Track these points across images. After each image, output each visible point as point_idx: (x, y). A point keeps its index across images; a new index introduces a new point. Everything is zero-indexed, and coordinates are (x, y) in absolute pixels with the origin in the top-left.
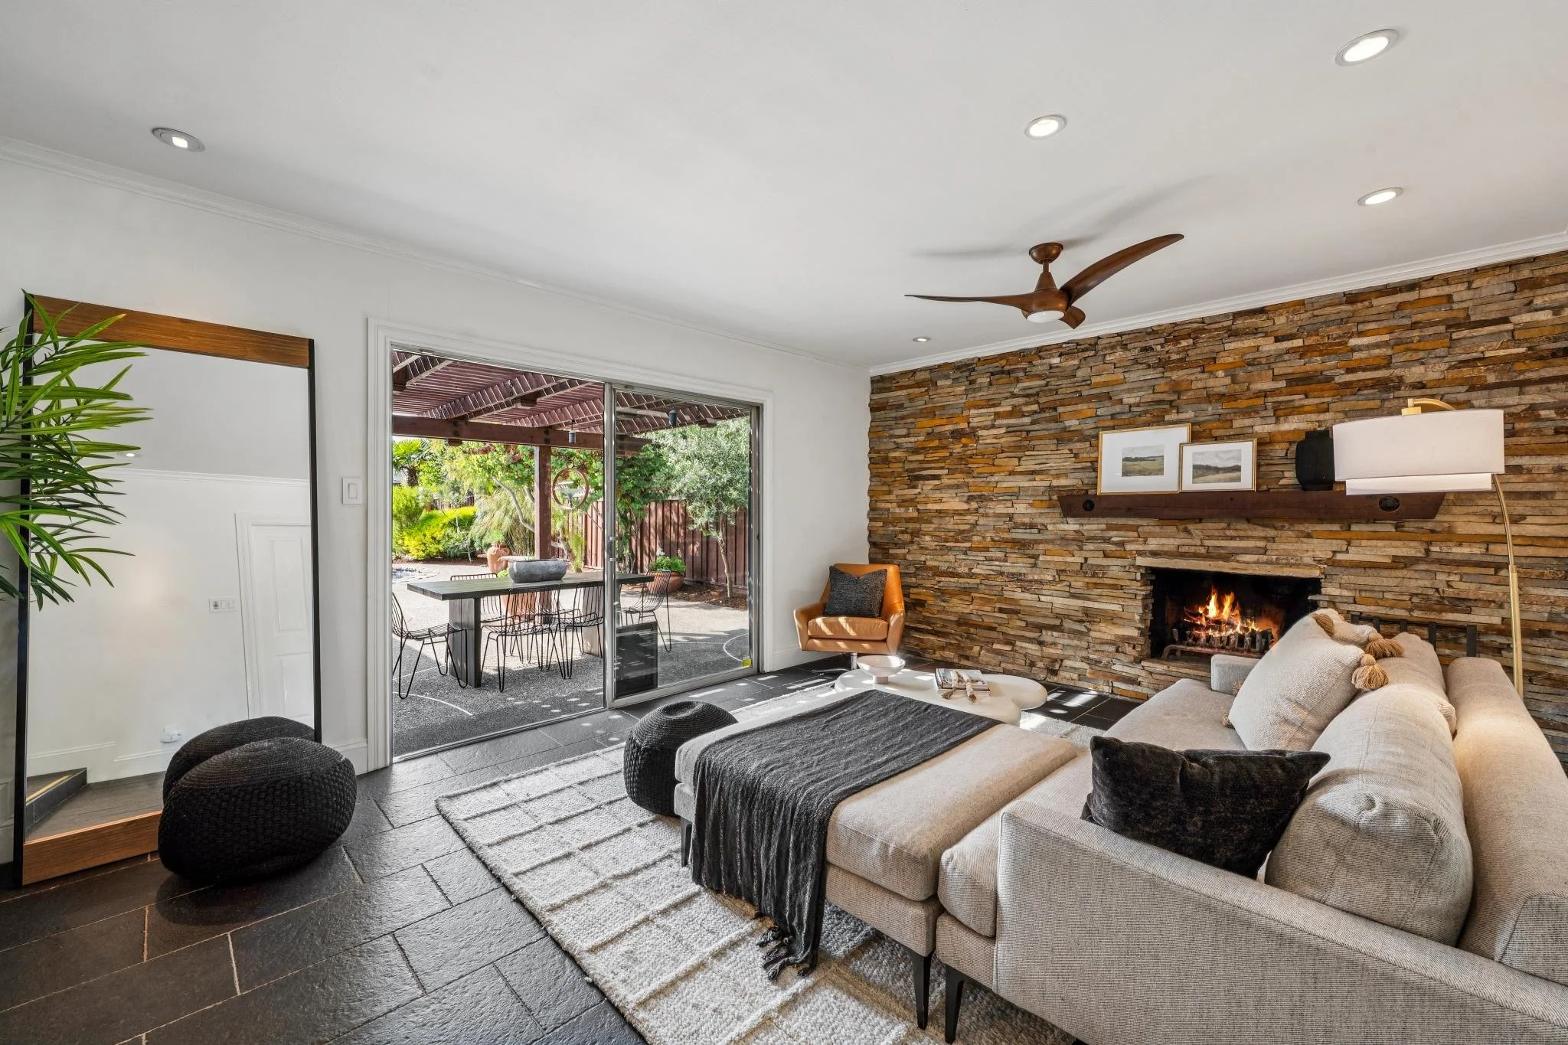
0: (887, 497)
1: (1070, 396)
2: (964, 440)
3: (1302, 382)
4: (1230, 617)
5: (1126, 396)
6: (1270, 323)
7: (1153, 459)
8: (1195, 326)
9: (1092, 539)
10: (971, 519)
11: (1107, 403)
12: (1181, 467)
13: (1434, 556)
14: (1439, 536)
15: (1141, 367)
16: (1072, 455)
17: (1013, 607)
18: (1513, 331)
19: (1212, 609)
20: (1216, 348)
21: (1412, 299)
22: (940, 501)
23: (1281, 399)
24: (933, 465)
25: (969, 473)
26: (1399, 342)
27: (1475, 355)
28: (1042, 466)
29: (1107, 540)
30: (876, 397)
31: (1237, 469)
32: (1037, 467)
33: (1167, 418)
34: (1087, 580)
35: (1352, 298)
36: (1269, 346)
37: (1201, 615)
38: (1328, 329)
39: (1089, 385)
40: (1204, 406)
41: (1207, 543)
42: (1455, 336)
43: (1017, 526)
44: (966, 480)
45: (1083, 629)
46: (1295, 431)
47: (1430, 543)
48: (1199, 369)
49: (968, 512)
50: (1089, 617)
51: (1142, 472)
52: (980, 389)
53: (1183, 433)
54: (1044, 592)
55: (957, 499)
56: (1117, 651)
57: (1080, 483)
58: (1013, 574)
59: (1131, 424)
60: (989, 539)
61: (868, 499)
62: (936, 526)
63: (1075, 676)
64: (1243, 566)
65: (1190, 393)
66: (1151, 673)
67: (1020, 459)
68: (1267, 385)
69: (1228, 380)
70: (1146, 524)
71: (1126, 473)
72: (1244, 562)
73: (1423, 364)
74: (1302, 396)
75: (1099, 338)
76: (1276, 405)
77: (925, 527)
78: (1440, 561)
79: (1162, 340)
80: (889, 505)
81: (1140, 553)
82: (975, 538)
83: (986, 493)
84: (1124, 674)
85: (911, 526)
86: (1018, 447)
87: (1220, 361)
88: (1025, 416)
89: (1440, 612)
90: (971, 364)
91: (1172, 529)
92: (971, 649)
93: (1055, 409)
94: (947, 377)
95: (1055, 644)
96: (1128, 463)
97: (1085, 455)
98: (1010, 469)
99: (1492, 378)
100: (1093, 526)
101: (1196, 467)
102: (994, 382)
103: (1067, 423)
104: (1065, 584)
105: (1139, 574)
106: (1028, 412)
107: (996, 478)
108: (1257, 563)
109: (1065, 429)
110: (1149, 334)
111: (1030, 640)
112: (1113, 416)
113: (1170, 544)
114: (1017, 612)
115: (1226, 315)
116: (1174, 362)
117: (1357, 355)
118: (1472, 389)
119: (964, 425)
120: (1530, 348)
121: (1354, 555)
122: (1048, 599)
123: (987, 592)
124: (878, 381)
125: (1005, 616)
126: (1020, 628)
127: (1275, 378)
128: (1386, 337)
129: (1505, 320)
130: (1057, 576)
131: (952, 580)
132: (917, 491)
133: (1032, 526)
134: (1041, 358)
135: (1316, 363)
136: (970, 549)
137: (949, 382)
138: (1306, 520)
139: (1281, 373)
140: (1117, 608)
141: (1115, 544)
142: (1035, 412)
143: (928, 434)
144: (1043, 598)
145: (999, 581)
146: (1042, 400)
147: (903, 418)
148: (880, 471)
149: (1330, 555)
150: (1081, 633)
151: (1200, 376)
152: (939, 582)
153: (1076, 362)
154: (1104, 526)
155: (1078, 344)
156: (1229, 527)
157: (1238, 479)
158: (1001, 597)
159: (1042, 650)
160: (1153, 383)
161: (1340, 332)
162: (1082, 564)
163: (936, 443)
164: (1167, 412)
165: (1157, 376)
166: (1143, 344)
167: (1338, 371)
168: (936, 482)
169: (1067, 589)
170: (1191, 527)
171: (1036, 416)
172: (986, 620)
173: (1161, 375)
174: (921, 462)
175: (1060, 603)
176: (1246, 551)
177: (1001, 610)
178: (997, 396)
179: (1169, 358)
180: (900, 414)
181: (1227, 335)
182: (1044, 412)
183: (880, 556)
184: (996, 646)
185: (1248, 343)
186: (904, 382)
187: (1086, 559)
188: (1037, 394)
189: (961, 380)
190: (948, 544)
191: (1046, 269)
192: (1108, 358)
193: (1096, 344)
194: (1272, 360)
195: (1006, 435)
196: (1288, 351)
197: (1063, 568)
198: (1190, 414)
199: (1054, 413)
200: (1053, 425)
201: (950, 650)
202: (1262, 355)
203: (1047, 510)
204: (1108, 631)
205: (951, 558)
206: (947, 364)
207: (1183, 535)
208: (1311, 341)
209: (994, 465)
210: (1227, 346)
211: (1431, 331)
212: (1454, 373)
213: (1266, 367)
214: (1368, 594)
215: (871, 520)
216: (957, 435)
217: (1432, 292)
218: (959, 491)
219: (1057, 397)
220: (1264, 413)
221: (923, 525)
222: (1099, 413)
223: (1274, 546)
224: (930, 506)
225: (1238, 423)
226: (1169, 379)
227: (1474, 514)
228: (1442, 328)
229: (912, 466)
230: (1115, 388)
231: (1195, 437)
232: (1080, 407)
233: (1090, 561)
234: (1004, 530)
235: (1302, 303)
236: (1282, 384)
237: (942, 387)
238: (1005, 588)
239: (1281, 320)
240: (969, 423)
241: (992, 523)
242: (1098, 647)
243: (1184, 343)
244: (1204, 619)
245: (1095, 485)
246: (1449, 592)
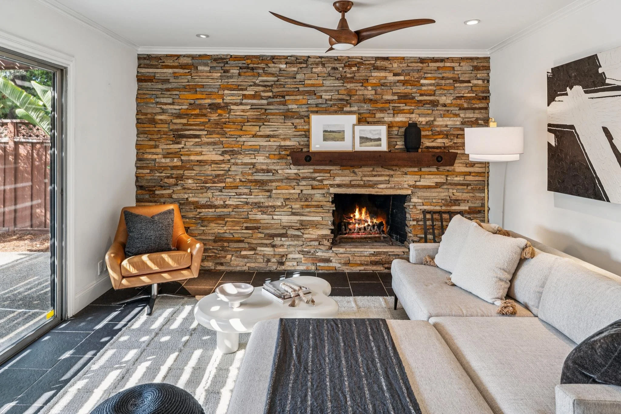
0: (153, 150)
1: (293, 89)
2: (219, 111)
3: (405, 98)
4: (365, 218)
5: (324, 94)
6: (390, 66)
7: (339, 132)
8: (359, 60)
9: (304, 178)
10: (226, 166)
11: (314, 97)
12: (354, 137)
13: (449, 181)
14: (450, 173)
15: (332, 78)
16: (294, 127)
17: (255, 225)
18: (472, 87)
19: (357, 214)
20: (368, 74)
21: (442, 66)
22: (201, 154)
23: (396, 105)
24: (194, 127)
25: (224, 134)
26: (438, 85)
27: (462, 95)
28: (275, 132)
29: (314, 179)
30: (143, 70)
31: (379, 140)
32: (272, 133)
33: (345, 109)
34: (302, 203)
35: (422, 60)
36: (391, 78)
37: (352, 218)
38: (414, 74)
39: (304, 84)
40: (363, 105)
41: (364, 179)
42: (456, 85)
43: (258, 171)
44: (221, 139)
45: (300, 234)
46: (401, 121)
47: (447, 176)
48: (361, 85)
49: (223, 162)
50: (303, 226)
51: (334, 139)
52: (231, 77)
53: (353, 118)
54: (276, 213)
55: (214, 153)
56: (319, 244)
57: (298, 144)
58: (256, 203)
59: (326, 112)
60: (238, 180)
61: (135, 151)
62: (198, 172)
63: (295, 264)
64: (380, 190)
65: (356, 97)
66: (337, 254)
67: (260, 127)
68: (389, 97)
69: (373, 92)
70: (335, 169)
71: (325, 139)
72: (380, 188)
73: (445, 96)
74: (404, 105)
75: (309, 57)
76: (393, 108)
77: (187, 173)
78: (450, 184)
79: (343, 65)
80: (155, 157)
81: (332, 186)
82: (228, 180)
83: (236, 149)
84: (323, 257)
85: (175, 172)
86: (258, 119)
87: (370, 81)
88: (263, 99)
89: (451, 206)
90: (225, 59)
91: (347, 172)
92: (225, 257)
93: (283, 97)
94: (206, 65)
95: (282, 245)
96: (326, 133)
97: (300, 127)
98: (253, 133)
99: (466, 105)
100: (306, 171)
101: (361, 138)
102: (242, 74)
103: (290, 107)
104: (288, 207)
105: (330, 198)
106: (265, 96)
107: (243, 139)
108: (386, 188)
109: (288, 109)
110: (336, 60)
111: (266, 245)
112: (317, 105)
113: (346, 180)
114: (258, 228)
115: (372, 57)
116: (348, 78)
117: (424, 88)
118: (460, 109)
119: (220, 101)
120: (476, 95)
121: (423, 182)
122: (279, 217)
123: (236, 216)
124: (145, 59)
125: (250, 232)
126: (261, 238)
127: (394, 94)
128: (433, 82)
129: (469, 82)
130: (284, 203)
131: (210, 210)
132: (180, 146)
133: (268, 171)
134: (274, 63)
135: (408, 89)
136: (224, 188)
137: (207, 69)
138: (405, 166)
139: (396, 92)
140: (319, 219)
141: (318, 181)
142: (270, 97)
143: (190, 104)
144: (275, 217)
145: (246, 208)
146: (275, 90)
147: (168, 90)
148: (147, 129)
149: (414, 183)
150: (298, 236)
151: (361, 88)
152: (200, 213)
153: (296, 69)
154: (312, 171)
155: (297, 59)
156: (373, 171)
157: (380, 145)
158: (247, 219)
159: (274, 251)
160: (338, 88)
161: (418, 76)
162: (299, 194)
163: (197, 112)
164: (346, 106)
165: (340, 85)
166: (333, 65)
167: (417, 94)
168: (197, 140)
169: (290, 210)
170: (356, 170)
171: (271, 100)
172: (236, 236)
173: (342, 85)
174: (184, 125)
175: (286, 219)
176: (381, 183)
177: (247, 228)
178: (244, 83)
179: (346, 76)
180: (165, 86)
181: (373, 68)
182: (276, 98)
183: (147, 197)
184: (243, 253)
185: (382, 74)
186: (169, 62)
187: (302, 191)
188: (272, 86)
189: (217, 68)
190: (207, 185)
191: (343, 16)
192: (314, 70)
193: (307, 60)
194: (392, 85)
195: (251, 110)
196: (398, 81)
197: (288, 197)
198: (355, 109)
199: (283, 99)
200: (282, 107)
201: (208, 261)
202: (388, 82)
203: (279, 161)
204: (314, 233)
205: (209, 194)
206: (206, 56)
207: (352, 175)
208: (407, 78)
209: (241, 130)
210: (373, 74)
211: (448, 81)
212: (454, 102)
213: (389, 88)
214: (427, 201)
215: (137, 168)
216: (214, 107)
217: (448, 64)
218: (216, 147)
219: (284, 89)
220: (389, 112)
221: (186, 172)
222: (309, 103)
223: (393, 179)
224: (192, 158)
225: (378, 115)
226: (346, 88)
227: (461, 163)
228: (451, 81)
229: (176, 127)
230: (318, 89)
231: (361, 121)
232: (298, 97)
233: (304, 192)
234: (249, 175)
235: (403, 58)
236: (396, 98)
237: (202, 72)
238: (250, 213)
239: (395, 65)
240: (223, 100)
241: (241, 170)
242: (308, 243)
243: (354, 69)
244: (353, 219)
245: (308, 146)
246: (454, 198)
